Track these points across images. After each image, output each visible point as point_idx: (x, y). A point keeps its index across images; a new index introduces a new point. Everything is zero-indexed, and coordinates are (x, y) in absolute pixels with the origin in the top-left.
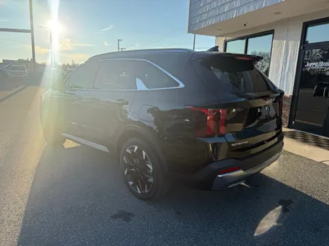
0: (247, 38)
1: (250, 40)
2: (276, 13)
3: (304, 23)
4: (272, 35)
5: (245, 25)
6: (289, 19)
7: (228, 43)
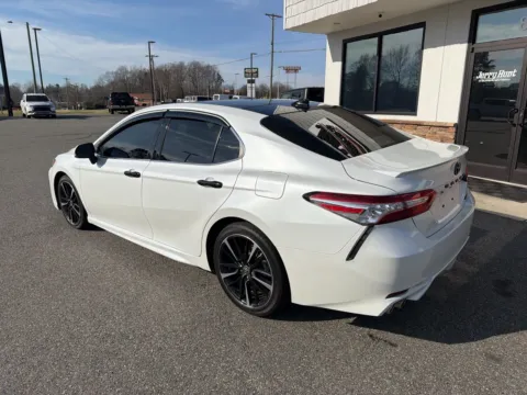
0: (380, 36)
1: (385, 38)
3: (474, 12)
4: (422, 29)
5: (380, 16)
6: (449, 5)
7: (349, 45)
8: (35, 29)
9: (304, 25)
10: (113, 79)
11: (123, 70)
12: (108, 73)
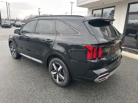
0: (102, 9)
1: (104, 10)
3: (129, 4)
4: (114, 8)
5: (103, 4)
7: (94, 11)
8: (9, 4)
9: (82, 5)
10: (29, 18)
11: (32, 15)
12: (27, 16)
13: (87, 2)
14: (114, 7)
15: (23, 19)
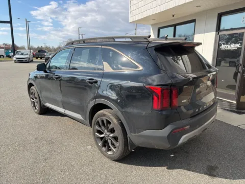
0: (175, 26)
2: (197, 7)
3: (219, 14)
4: (194, 24)
5: (173, 16)
6: (207, 10)
7: (161, 30)
8: (28, 22)
9: (137, 20)
11: (70, 40)
12: (63, 42)
13: (145, 15)
14: (194, 21)
15: (56, 47)
